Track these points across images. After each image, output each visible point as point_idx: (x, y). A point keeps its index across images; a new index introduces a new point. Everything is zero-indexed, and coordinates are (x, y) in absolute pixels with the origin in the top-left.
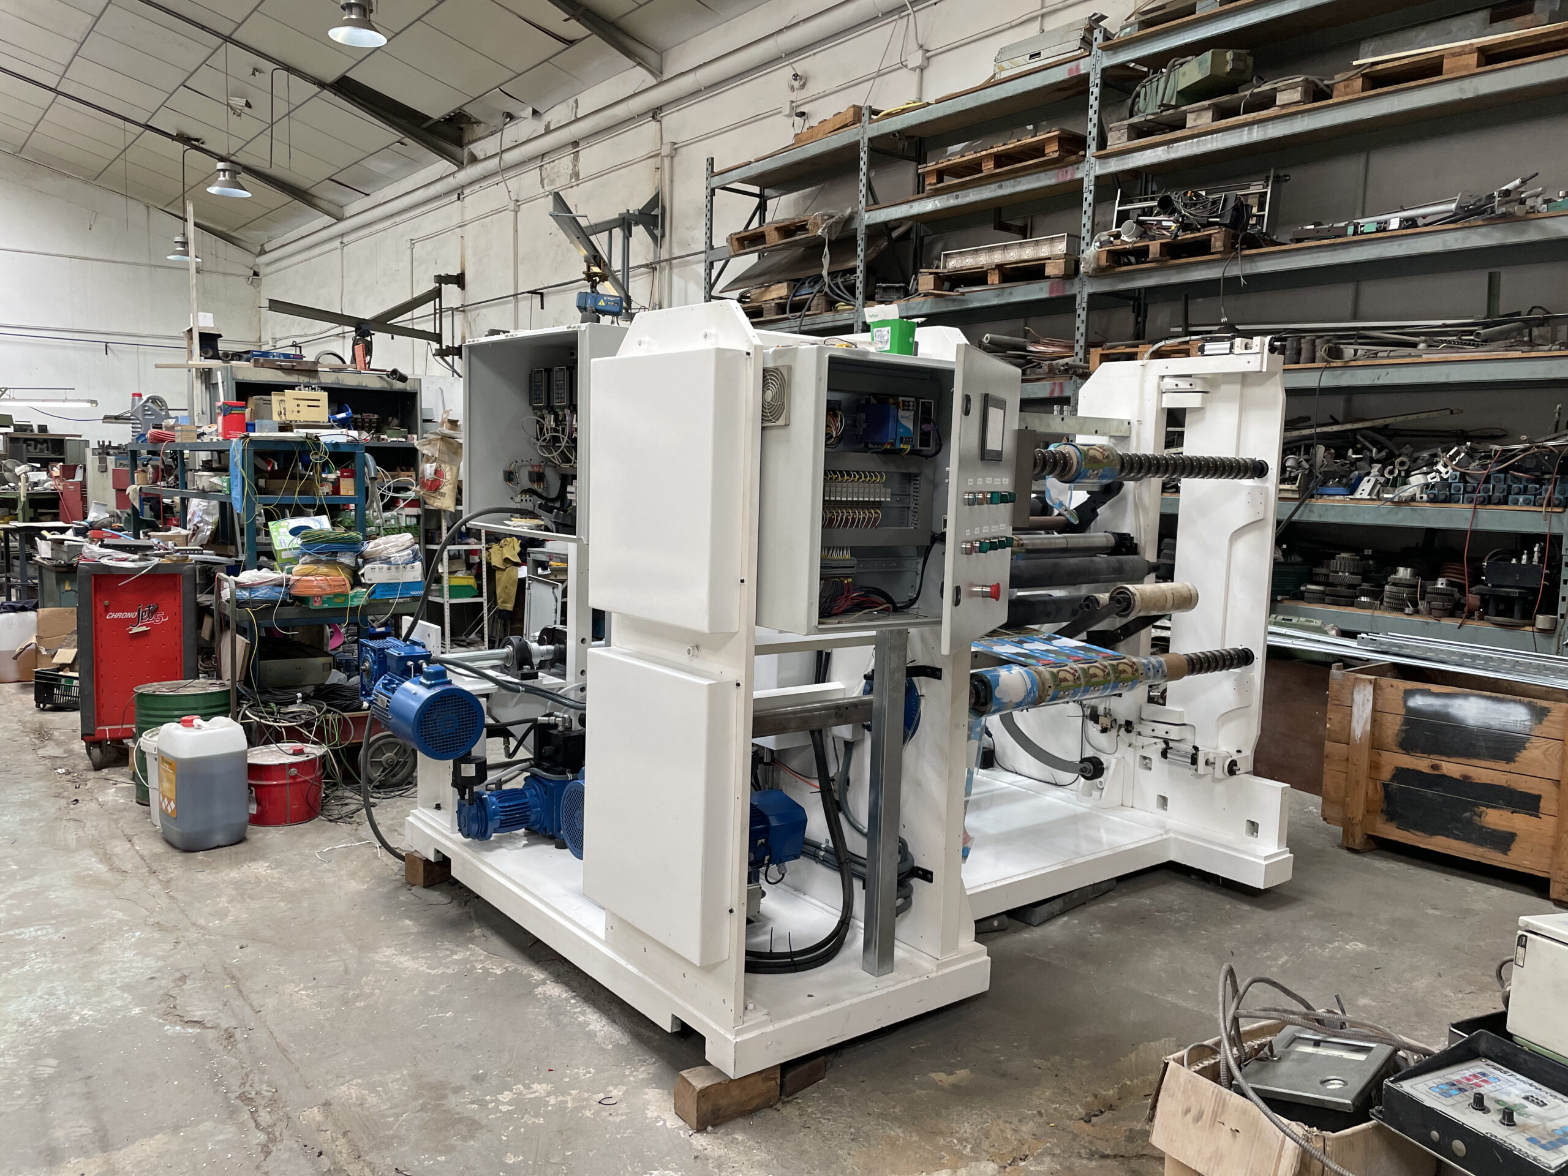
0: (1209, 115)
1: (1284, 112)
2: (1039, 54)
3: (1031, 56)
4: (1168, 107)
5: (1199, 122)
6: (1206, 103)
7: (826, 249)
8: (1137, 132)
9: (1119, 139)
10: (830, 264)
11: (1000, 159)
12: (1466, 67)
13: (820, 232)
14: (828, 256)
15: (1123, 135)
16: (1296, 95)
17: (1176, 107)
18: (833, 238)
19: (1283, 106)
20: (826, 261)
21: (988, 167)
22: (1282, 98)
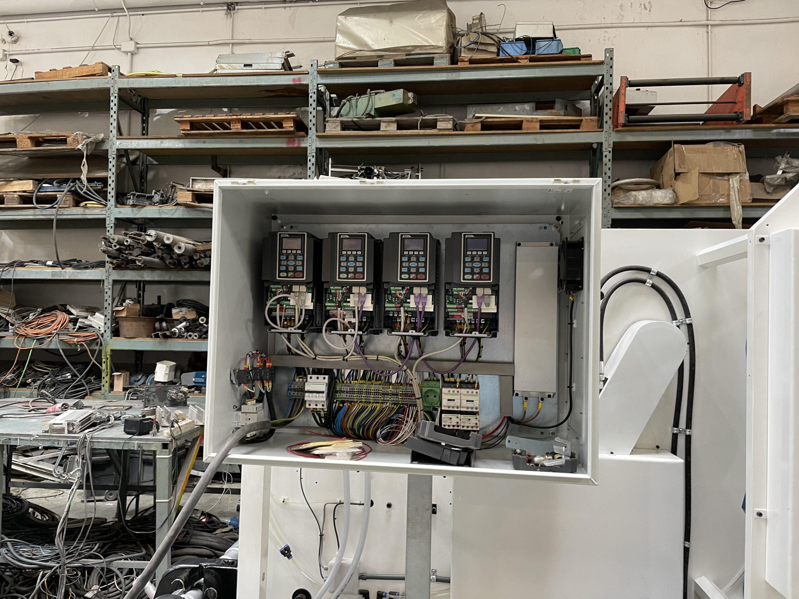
0: (395, 126)
1: (441, 133)
2: (251, 65)
3: (245, 65)
4: (369, 115)
5: (388, 129)
6: (394, 119)
7: (84, 160)
8: (345, 126)
9: (335, 128)
10: (89, 171)
11: (245, 124)
12: (535, 128)
13: (80, 147)
14: (86, 165)
15: (337, 126)
16: (450, 125)
17: (373, 117)
18: (89, 154)
19: (440, 130)
20: (85, 169)
21: (236, 127)
22: (440, 125)
